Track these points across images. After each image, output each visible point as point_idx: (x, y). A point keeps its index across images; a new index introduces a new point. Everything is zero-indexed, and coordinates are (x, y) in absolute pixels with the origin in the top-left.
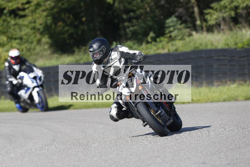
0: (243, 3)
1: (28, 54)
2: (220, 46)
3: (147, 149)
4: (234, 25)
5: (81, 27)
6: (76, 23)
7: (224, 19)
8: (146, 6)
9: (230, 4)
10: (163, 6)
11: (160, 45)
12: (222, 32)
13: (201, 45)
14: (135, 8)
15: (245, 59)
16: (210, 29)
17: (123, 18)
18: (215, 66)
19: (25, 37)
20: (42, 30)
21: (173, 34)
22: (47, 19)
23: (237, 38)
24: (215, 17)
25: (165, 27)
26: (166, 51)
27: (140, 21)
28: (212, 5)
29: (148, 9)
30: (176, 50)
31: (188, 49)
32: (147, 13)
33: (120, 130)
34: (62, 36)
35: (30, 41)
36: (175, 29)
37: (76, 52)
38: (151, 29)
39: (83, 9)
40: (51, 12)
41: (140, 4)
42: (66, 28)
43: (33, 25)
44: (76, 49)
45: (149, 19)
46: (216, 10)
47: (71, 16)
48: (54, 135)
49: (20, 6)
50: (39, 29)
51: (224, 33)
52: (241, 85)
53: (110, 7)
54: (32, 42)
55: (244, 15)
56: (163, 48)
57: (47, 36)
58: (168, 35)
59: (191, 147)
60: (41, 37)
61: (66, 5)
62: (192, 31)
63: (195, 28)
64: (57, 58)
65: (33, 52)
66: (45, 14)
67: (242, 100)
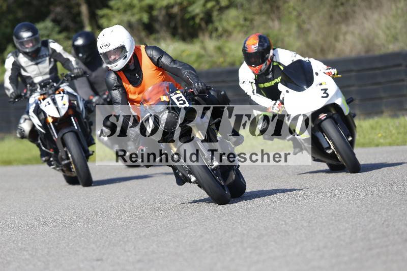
4: (147, 35)
7: (130, 25)
9: (140, 2)
28: (111, 3)
46: (118, 10)
59: (78, 233)
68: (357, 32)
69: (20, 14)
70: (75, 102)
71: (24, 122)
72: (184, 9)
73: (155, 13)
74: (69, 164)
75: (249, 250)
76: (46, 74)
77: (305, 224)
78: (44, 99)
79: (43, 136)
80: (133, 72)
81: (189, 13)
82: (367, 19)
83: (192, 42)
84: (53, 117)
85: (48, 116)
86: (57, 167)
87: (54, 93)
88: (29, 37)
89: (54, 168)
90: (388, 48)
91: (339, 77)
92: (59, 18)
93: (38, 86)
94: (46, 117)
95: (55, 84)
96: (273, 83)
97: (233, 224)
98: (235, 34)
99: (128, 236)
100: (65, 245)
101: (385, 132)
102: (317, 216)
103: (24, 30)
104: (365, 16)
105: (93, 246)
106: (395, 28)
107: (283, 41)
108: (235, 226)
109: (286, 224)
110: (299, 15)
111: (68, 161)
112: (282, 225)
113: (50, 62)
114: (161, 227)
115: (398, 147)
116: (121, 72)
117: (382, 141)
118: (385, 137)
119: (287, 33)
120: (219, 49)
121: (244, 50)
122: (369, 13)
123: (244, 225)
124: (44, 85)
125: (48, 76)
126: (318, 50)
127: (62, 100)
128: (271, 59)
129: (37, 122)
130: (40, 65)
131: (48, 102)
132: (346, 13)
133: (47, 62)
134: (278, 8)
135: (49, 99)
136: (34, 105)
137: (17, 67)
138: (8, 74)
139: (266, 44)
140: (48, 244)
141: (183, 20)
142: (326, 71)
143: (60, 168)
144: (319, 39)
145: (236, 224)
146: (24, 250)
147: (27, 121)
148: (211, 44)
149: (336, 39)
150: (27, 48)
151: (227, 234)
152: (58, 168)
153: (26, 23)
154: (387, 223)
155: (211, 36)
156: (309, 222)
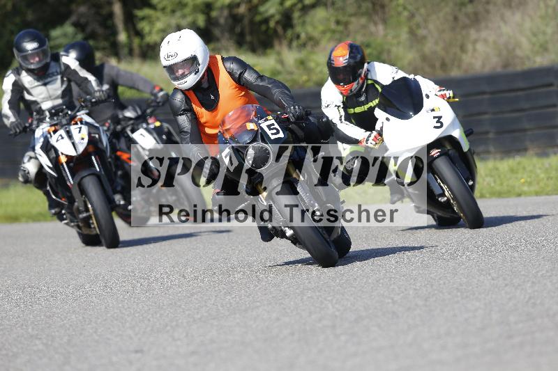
3: (9, 321)
16: (148, 54)
24: (159, 25)
32: (6, 15)
46: (163, 10)
59: (109, 315)
63: (114, 50)
68: (491, 39)
69: (30, 16)
70: (97, 136)
71: (29, 161)
72: (253, 9)
73: (214, 14)
74: (89, 217)
75: (343, 338)
76: (57, 98)
77: (420, 303)
78: (55, 132)
79: (54, 180)
80: (206, 91)
81: (260, 14)
82: (505, 22)
83: (264, 54)
84: (67, 156)
85: (60, 154)
86: (72, 221)
87: (69, 124)
88: (35, 49)
89: (67, 224)
90: (535, 62)
91: (457, 101)
92: (83, 20)
93: (47, 113)
94: (58, 156)
95: (69, 112)
96: (366, 107)
97: (322, 302)
98: (323, 43)
99: (177, 318)
100: (91, 331)
101: (530, 177)
102: (436, 292)
103: (28, 40)
104: (503, 18)
105: (130, 332)
106: (544, 33)
107: (389, 52)
108: (323, 306)
109: (394, 302)
110: (412, 16)
111: (88, 214)
112: (388, 303)
113: (62, 82)
114: (222, 306)
115: (547, 197)
116: (191, 92)
117: (525, 188)
118: (530, 184)
119: (395, 42)
120: (302, 63)
121: (330, 64)
122: (508, 13)
123: (336, 303)
124: (55, 112)
125: (60, 101)
126: (438, 64)
127: (80, 132)
128: (364, 76)
129: (45, 161)
130: (49, 87)
131: (61, 135)
132: (476, 14)
133: (59, 81)
134: (383, 6)
135: (62, 132)
136: (42, 140)
137: (18, 88)
138: (7, 97)
139: (359, 56)
140: (69, 329)
141: (252, 22)
142: (439, 93)
143: (76, 223)
144: (439, 48)
145: (325, 302)
146: (37, 338)
147: (33, 160)
148: (290, 56)
149: (463, 48)
150: (32, 63)
151: (313, 317)
152: (72, 224)
153: (31, 30)
154: (532, 301)
155: (290, 46)
156: (426, 300)
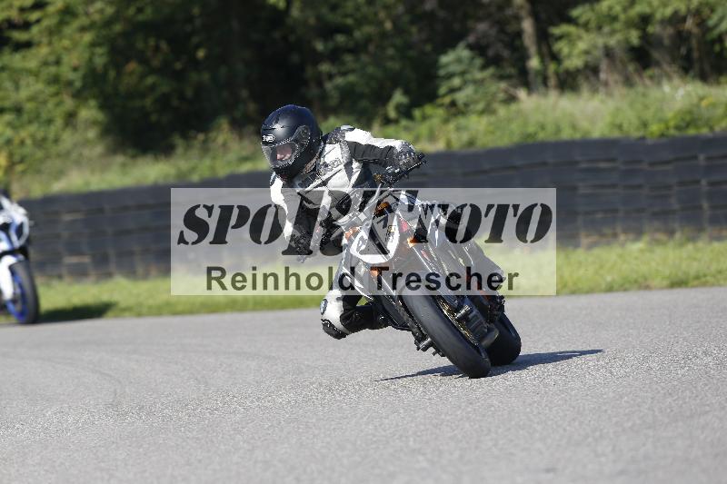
0: (665, 5)
1: (40, 154)
2: (599, 131)
3: (385, 431)
4: (636, 70)
5: (194, 77)
6: (178, 66)
7: (608, 53)
8: (382, 15)
9: (625, 10)
10: (431, 16)
11: (423, 129)
12: (602, 89)
13: (543, 127)
14: (349, 21)
15: (669, 167)
16: (568, 83)
17: (314, 51)
18: (583, 189)
19: (29, 106)
20: (78, 84)
21: (461, 97)
22: (93, 54)
23: (646, 107)
24: (582, 46)
25: (438, 77)
26: (440, 146)
27: (364, 58)
28: (575, 13)
29: (388, 25)
30: (471, 143)
31: (503, 140)
32: (384, 35)
33: (306, 375)
34: (137, 103)
35: (44, 116)
36: (465, 83)
37: (180, 150)
38: (395, 81)
39: (198, 22)
40: (104, 32)
41: (365, 9)
42: (150, 80)
43: (53, 69)
44: (178, 141)
45: (391, 51)
46: (586, 26)
47: (164, 45)
48: (115, 390)
49: (14, 15)
50: (70, 83)
51: (610, 95)
52: (658, 242)
53: (278, 17)
54: (50, 122)
55: (667, 42)
56: (432, 137)
57: (92, 103)
58: (447, 100)
59: (513, 423)
60: (78, 107)
61: (148, 13)
62: (515, 87)
63: (524, 79)
64: (124, 165)
65: (54, 150)
66: (88, 37)
67: (662, 288)
72: (702, 24)
92: (483, 41)
99: (602, 427)
100: (489, 443)
105: (540, 445)
114: (661, 411)
140: (461, 441)
141: (702, 42)
146: (420, 453)
